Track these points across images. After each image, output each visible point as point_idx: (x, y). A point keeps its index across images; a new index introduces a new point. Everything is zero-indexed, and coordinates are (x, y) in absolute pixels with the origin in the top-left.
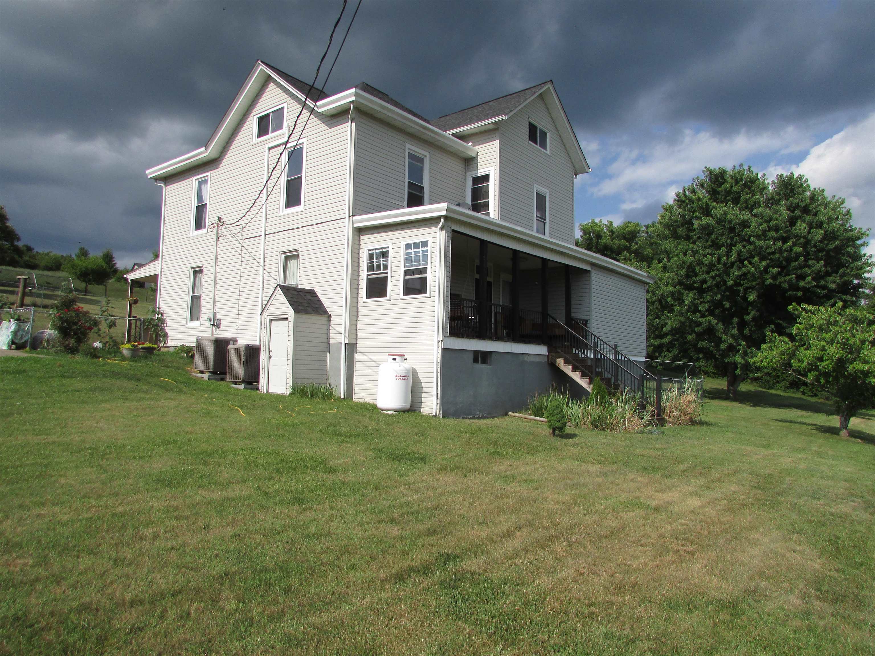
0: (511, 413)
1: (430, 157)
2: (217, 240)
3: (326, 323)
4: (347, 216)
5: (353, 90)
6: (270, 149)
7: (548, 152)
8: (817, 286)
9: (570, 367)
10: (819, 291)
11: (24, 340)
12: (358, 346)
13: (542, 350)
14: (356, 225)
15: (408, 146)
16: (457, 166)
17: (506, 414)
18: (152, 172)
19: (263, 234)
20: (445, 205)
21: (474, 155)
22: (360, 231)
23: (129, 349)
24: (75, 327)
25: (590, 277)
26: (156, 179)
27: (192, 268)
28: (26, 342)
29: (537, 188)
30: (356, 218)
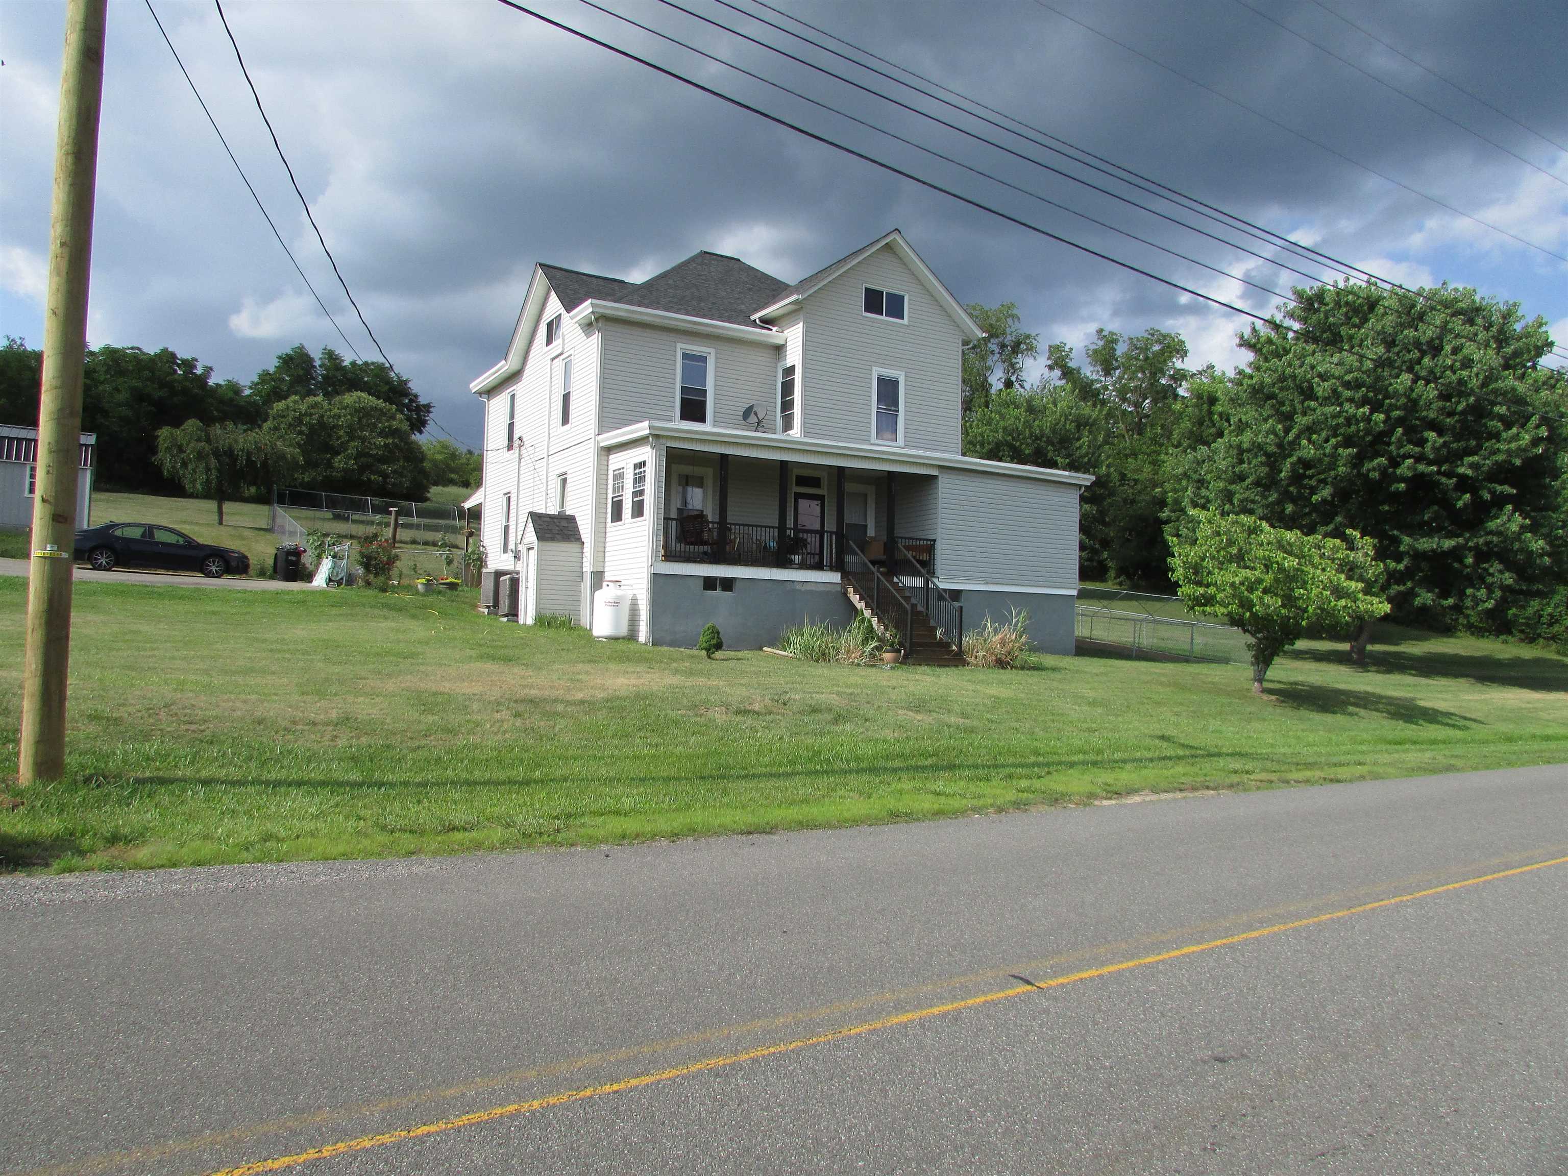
0: (765, 649)
1: (716, 353)
2: (519, 463)
3: (580, 550)
4: (592, 436)
5: (589, 301)
6: (553, 360)
7: (906, 321)
8: (1439, 472)
9: (858, 596)
10: (1444, 480)
11: (340, 577)
12: (606, 574)
13: (835, 577)
14: (602, 445)
15: (679, 345)
16: (762, 358)
17: (761, 649)
18: (476, 385)
19: (545, 456)
20: (646, 424)
21: (782, 342)
22: (609, 450)
23: (424, 584)
24: (373, 562)
25: (937, 483)
26: (480, 393)
27: (505, 494)
28: (342, 579)
29: (876, 371)
30: (601, 437)
